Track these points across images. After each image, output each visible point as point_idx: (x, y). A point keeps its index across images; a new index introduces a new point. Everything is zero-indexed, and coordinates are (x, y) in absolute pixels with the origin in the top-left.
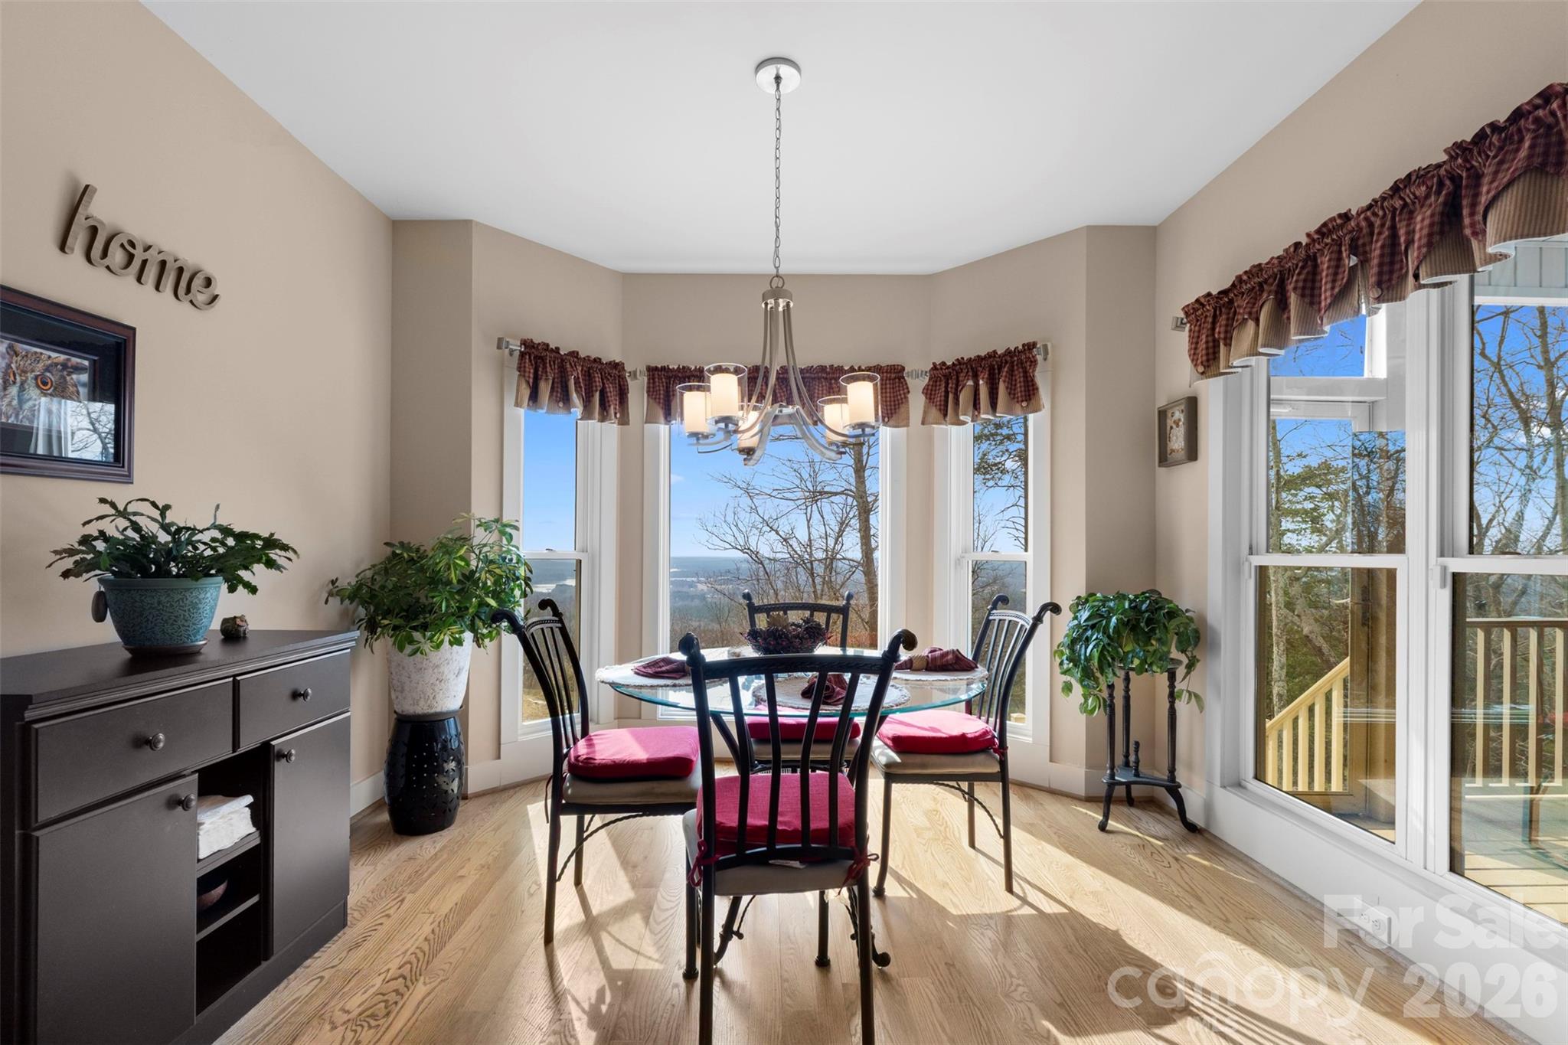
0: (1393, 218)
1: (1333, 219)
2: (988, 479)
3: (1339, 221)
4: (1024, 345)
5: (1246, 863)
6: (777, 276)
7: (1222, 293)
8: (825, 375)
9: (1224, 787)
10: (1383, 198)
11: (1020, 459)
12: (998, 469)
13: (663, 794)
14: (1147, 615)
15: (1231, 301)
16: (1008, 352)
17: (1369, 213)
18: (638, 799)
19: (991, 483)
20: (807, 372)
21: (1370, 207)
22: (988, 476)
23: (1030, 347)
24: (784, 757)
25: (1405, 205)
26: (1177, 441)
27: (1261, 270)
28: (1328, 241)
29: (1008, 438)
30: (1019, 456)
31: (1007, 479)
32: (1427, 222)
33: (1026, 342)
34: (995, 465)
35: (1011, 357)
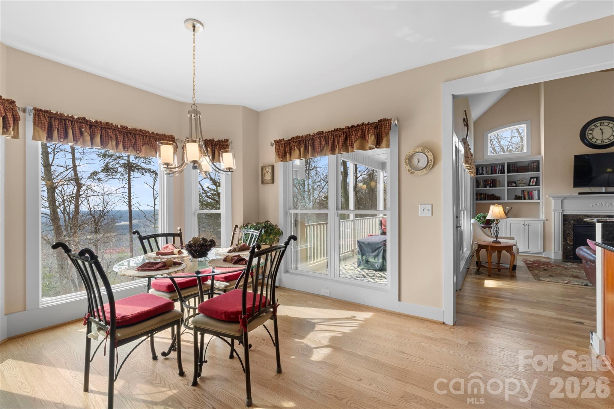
0: (334, 137)
1: (320, 132)
2: (109, 175)
3: (321, 133)
4: (224, 140)
5: (293, 291)
6: (194, 105)
7: (289, 140)
8: (141, 134)
9: (284, 273)
10: (332, 131)
11: (124, 167)
12: (114, 171)
13: (169, 319)
14: (270, 228)
15: (290, 143)
16: (219, 141)
17: (328, 133)
18: (155, 326)
19: (110, 177)
20: (133, 130)
21: (328, 132)
22: (108, 174)
23: (226, 141)
24: (183, 296)
25: (336, 134)
26: (268, 177)
27: (300, 137)
28: (318, 136)
29: (119, 157)
30: (124, 166)
31: (118, 175)
32: (342, 140)
33: (225, 139)
34: (112, 169)
35: (220, 143)
